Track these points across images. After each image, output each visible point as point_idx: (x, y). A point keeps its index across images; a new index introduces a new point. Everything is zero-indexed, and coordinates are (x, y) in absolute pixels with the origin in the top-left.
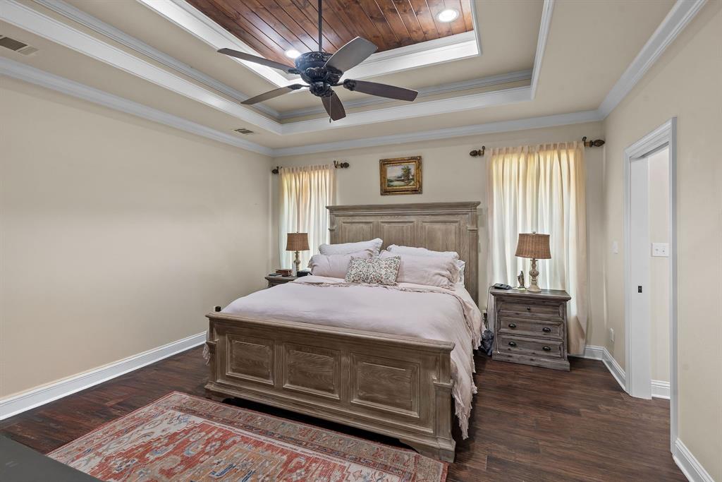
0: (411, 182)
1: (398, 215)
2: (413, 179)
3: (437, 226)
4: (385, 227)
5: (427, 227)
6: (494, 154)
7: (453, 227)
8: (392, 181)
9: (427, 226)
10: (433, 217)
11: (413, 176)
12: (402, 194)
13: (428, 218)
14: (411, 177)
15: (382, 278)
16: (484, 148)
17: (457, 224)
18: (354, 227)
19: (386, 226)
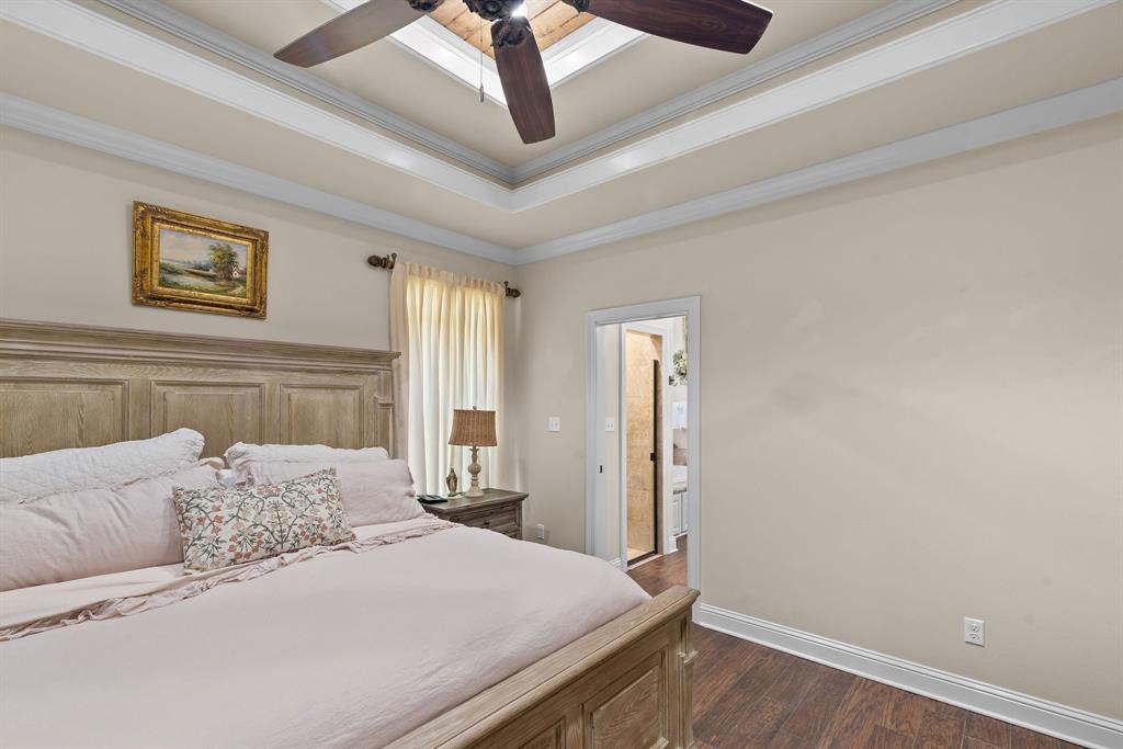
0: (234, 287)
1: (217, 365)
2: (243, 282)
3: (319, 397)
4: (169, 397)
5: (295, 397)
6: (411, 273)
7: (350, 398)
8: (175, 272)
9: (296, 395)
10: (309, 376)
11: (244, 273)
12: (209, 312)
13: (298, 378)
14: (236, 275)
15: (325, 528)
16: (394, 256)
17: (355, 393)
18: (34, 394)
19: (175, 394)
